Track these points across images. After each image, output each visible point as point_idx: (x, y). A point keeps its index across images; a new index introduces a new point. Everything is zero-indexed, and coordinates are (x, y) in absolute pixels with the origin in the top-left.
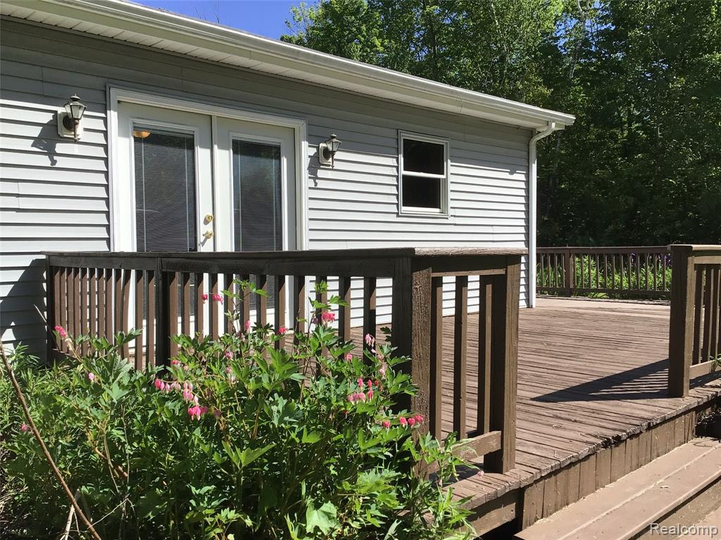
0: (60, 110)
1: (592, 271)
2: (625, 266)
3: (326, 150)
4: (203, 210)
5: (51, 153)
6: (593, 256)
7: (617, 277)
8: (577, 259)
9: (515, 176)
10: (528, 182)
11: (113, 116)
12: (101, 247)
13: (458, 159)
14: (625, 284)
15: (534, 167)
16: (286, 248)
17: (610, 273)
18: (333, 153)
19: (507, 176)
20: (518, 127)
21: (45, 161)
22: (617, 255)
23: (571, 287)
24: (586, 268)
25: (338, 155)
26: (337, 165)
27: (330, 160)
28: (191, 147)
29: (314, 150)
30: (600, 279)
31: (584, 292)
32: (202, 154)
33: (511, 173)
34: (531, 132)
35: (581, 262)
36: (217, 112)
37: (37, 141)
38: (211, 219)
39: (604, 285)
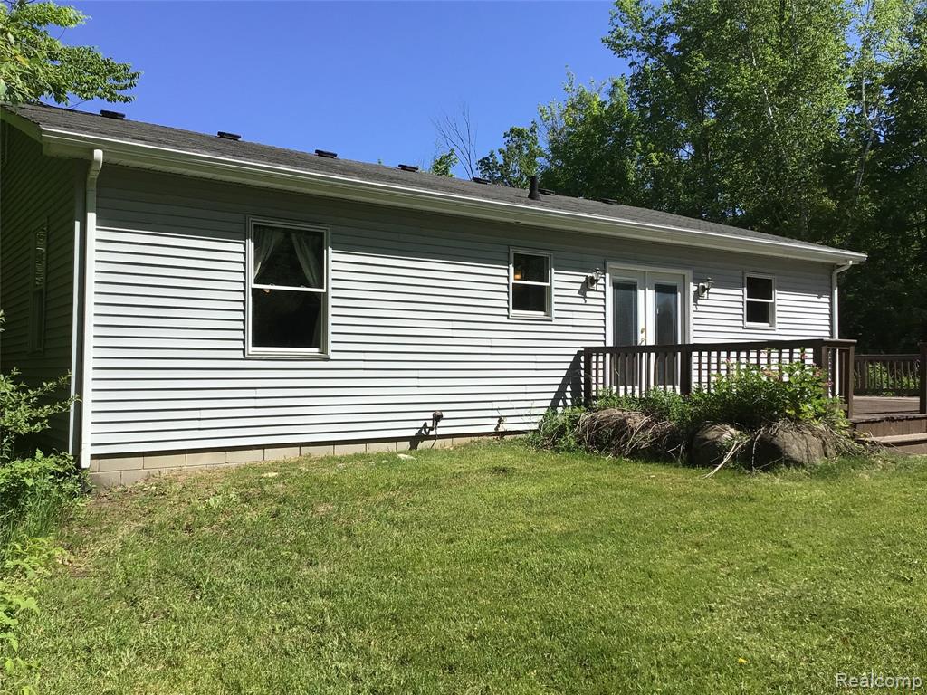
0: (589, 275)
1: (884, 376)
2: (911, 370)
3: (703, 287)
4: (641, 325)
5: (585, 297)
6: (884, 363)
7: (905, 379)
8: (870, 366)
9: (822, 299)
10: (831, 304)
11: (608, 275)
12: (602, 344)
13: (782, 288)
14: (912, 385)
15: (836, 292)
16: (679, 343)
17: (899, 377)
18: (708, 289)
19: (816, 299)
20: (823, 264)
21: (582, 301)
22: (905, 362)
23: (866, 387)
24: (879, 373)
25: (711, 290)
26: (711, 296)
27: (706, 293)
28: (636, 290)
29: (696, 288)
30: (891, 382)
31: (877, 392)
32: (640, 293)
33: (819, 297)
34: (834, 267)
35: (874, 368)
36: (648, 269)
37: (580, 291)
38: (645, 330)
39: (893, 386)
